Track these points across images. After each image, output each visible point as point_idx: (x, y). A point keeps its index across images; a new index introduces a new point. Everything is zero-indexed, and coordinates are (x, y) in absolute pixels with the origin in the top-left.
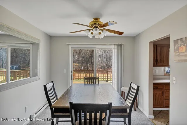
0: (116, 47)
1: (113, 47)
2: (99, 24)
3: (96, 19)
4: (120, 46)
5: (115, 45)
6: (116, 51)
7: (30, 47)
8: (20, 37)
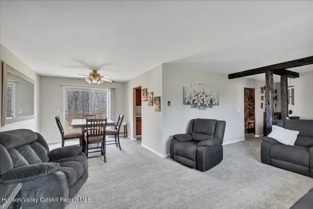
0: (110, 90)
1: (107, 90)
2: (97, 75)
3: (95, 71)
4: (113, 90)
5: (108, 88)
6: (110, 93)
7: (12, 85)
8: (25, 79)
